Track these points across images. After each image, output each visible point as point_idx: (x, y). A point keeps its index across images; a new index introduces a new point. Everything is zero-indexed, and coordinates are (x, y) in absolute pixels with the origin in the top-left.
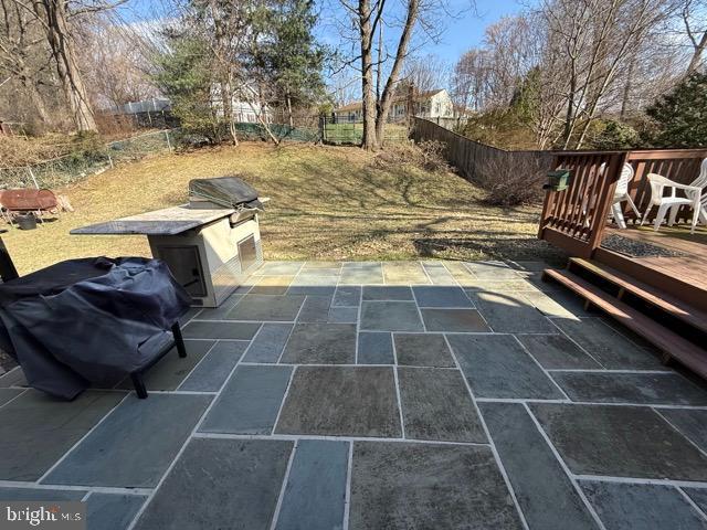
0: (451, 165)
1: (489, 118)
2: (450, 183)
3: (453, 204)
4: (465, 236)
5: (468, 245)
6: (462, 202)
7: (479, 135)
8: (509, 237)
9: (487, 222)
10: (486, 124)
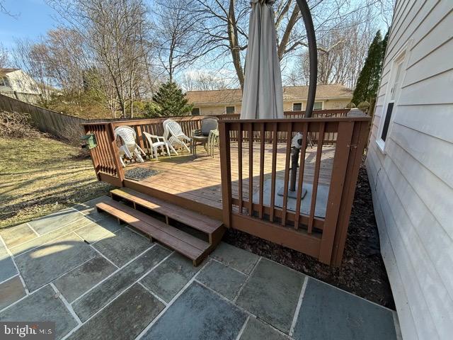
0: (42, 131)
1: (69, 97)
2: (44, 146)
3: (46, 164)
4: (47, 193)
5: (49, 201)
6: (58, 161)
7: (63, 108)
8: (88, 182)
9: (75, 174)
10: (68, 100)
